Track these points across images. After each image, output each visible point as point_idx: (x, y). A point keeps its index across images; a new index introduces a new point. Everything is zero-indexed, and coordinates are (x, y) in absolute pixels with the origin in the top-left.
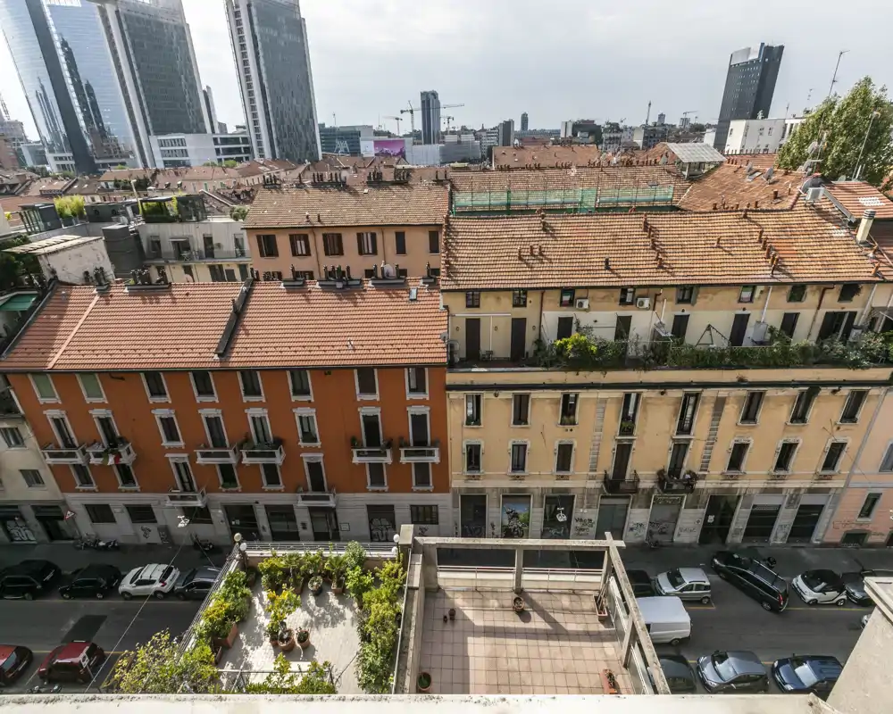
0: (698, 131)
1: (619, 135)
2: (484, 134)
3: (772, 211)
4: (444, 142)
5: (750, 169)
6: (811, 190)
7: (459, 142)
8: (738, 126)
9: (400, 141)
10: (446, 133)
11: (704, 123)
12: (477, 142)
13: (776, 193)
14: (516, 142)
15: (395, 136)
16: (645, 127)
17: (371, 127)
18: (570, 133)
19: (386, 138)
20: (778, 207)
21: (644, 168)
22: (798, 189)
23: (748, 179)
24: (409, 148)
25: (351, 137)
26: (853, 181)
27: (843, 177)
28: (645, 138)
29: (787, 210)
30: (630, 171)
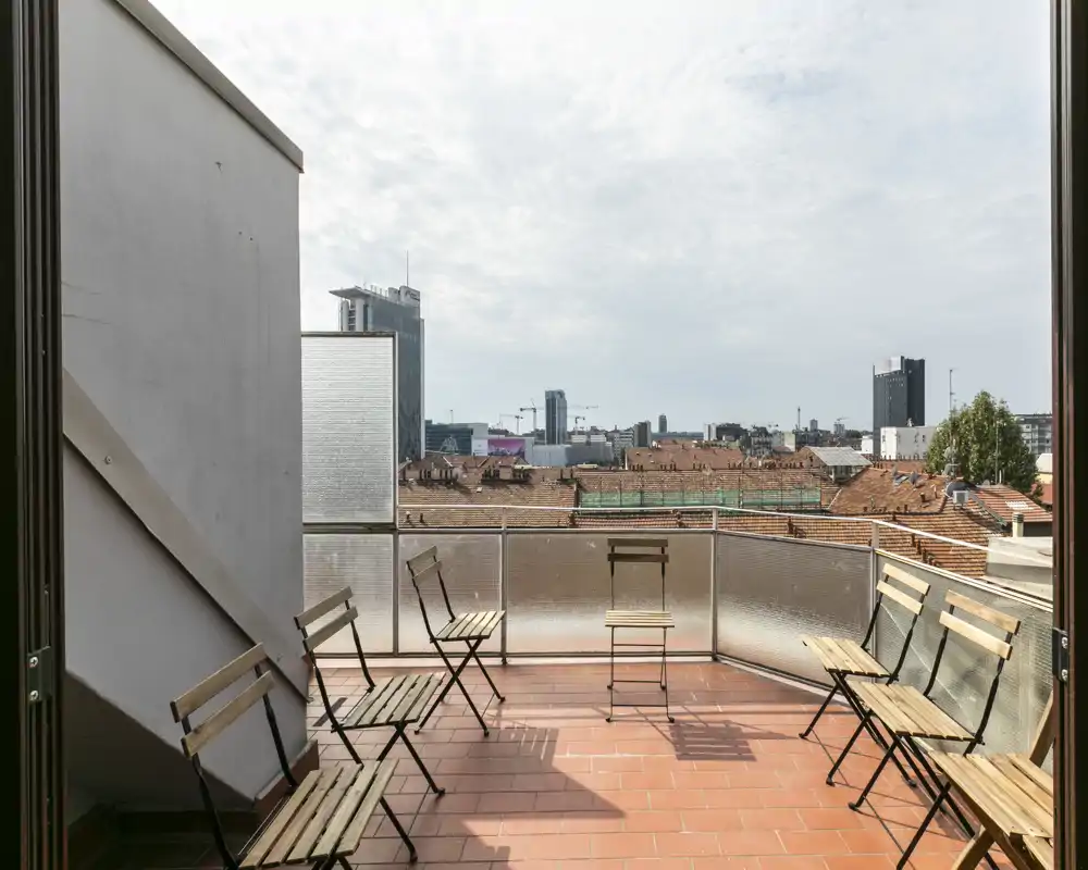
0: (853, 438)
1: (768, 439)
2: (616, 435)
3: (921, 514)
4: (570, 443)
5: (896, 474)
6: (955, 493)
7: (588, 443)
8: (890, 434)
9: (519, 441)
10: (573, 433)
11: (860, 430)
12: (610, 444)
13: (923, 496)
14: (654, 443)
15: (512, 435)
16: (796, 433)
17: (487, 425)
18: (714, 437)
19: (502, 437)
20: (927, 510)
21: (788, 471)
22: (943, 493)
23: (895, 483)
24: (529, 449)
25: (463, 435)
26: (997, 486)
27: (987, 482)
28: (797, 443)
29: (936, 514)
30: (773, 473)
